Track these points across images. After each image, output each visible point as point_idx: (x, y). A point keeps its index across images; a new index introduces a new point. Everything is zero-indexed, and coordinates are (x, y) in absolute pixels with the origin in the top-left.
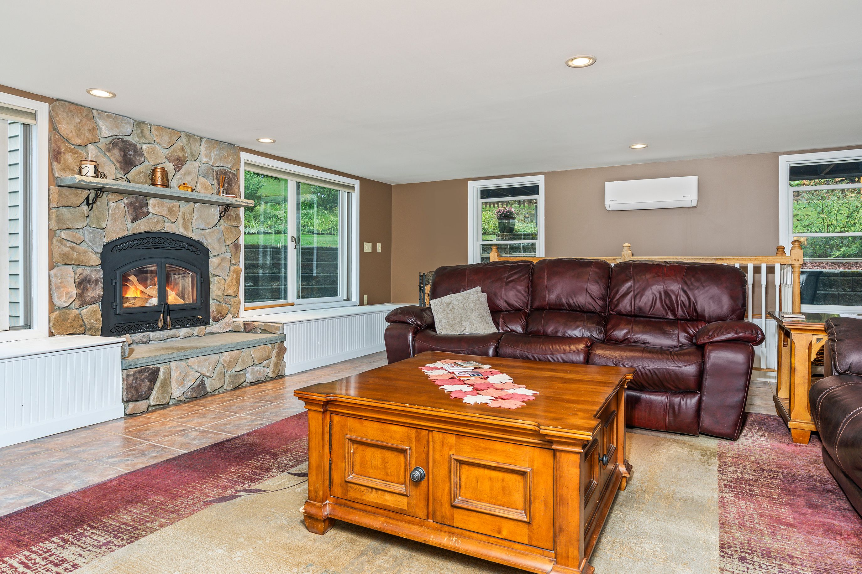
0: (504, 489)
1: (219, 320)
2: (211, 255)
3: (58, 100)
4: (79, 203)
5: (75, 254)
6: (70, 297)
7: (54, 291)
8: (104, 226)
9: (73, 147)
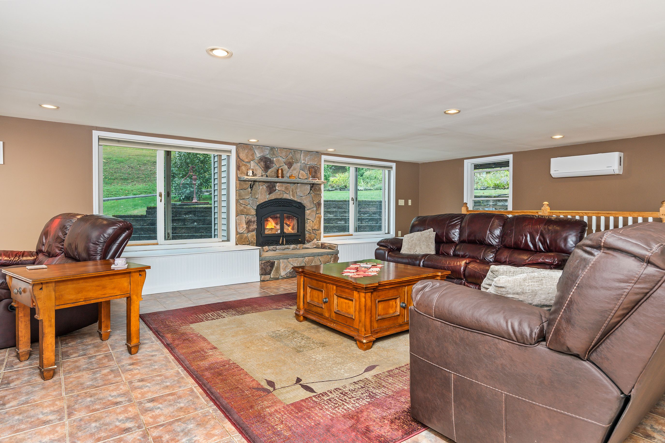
0: (349, 307)
1: (310, 242)
2: (306, 209)
3: (240, 143)
4: (247, 187)
5: (245, 210)
6: (244, 229)
7: (238, 226)
8: (257, 197)
9: (245, 163)
